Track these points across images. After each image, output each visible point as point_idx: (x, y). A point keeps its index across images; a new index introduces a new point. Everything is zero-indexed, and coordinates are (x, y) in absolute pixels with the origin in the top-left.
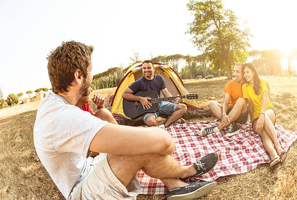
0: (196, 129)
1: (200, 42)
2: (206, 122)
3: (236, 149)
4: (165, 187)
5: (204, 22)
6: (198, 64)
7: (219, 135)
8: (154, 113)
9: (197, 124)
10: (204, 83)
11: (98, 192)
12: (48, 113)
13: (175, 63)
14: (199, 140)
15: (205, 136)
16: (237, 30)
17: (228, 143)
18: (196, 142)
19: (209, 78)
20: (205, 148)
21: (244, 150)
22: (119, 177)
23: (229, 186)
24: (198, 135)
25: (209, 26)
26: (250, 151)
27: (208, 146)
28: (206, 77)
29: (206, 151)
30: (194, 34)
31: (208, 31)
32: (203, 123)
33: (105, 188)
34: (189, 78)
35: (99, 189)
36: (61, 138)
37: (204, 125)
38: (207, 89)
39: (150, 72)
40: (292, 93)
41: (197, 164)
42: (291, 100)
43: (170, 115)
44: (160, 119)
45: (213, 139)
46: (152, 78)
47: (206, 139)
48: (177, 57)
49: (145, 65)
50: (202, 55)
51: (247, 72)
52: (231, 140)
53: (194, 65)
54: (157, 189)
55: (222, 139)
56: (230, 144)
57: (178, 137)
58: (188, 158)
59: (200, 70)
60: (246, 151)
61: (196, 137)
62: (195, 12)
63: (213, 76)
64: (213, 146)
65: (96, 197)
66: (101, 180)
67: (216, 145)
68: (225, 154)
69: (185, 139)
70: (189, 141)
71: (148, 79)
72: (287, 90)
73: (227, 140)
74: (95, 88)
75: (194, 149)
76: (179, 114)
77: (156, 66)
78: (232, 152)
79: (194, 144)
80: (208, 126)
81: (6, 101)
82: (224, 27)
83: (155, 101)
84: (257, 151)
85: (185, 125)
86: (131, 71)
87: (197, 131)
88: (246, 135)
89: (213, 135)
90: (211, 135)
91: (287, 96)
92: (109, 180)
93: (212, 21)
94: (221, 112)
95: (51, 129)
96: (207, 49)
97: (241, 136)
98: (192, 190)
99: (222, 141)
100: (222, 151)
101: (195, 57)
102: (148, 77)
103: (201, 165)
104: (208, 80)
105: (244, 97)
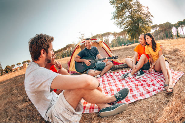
0: (119, 75)
1: (120, 23)
2: (125, 71)
3: (142, 85)
4: (99, 108)
5: (122, 11)
6: (121, 37)
7: (132, 78)
8: (93, 68)
9: (119, 73)
10: (125, 48)
11: (60, 112)
12: (31, 72)
13: (107, 38)
14: (119, 82)
15: (123, 79)
16: (143, 13)
17: (137, 81)
18: (118, 83)
19: (129, 45)
20: (123, 86)
21: (147, 85)
22: (70, 103)
23: (136, 106)
24: (119, 79)
25: (124, 13)
26: (150, 86)
27: (125, 84)
28: (127, 45)
29: (123, 87)
30: (116, 19)
31: (125, 16)
32: (123, 72)
33: (63, 109)
34: (116, 46)
35: (60, 110)
36: (38, 83)
37: (123, 73)
38: (127, 52)
39: (89, 45)
40: (179, 48)
41: (116, 95)
42: (178, 52)
43: (103, 69)
44: (97, 71)
45: (128, 80)
46: (91, 48)
47: (124, 80)
48: (108, 34)
49: (87, 41)
50: (123, 31)
51: (147, 38)
52: (139, 80)
53: (119, 38)
54: (95, 110)
55: (133, 80)
56: (139, 82)
57: (108, 81)
58: (112, 91)
59: (123, 41)
60: (148, 85)
61: (118, 80)
62: (115, 5)
63: (131, 43)
64: (128, 84)
65: (59, 114)
66: (61, 105)
67: (129, 83)
68: (135, 89)
69: (112, 81)
70: (114, 82)
71: (88, 49)
72: (176, 47)
73: (137, 80)
74: (60, 58)
75: (116, 87)
76: (108, 68)
77: (93, 41)
78: (139, 87)
79: (117, 84)
80: (125, 73)
81: (4, 70)
82: (134, 12)
83: (93, 62)
84: (155, 85)
85: (112, 74)
86: (78, 46)
87: (119, 76)
88: (149, 76)
89: (128, 78)
90: (127, 78)
91: (176, 51)
92: (65, 105)
93: (127, 10)
94: (132, 64)
95: (33, 80)
96: (125, 27)
97: (145, 77)
98: (113, 108)
99: (133, 81)
100: (133, 86)
101: (119, 33)
102: (88, 48)
103: (119, 95)
104: (128, 46)
105: (146, 53)
